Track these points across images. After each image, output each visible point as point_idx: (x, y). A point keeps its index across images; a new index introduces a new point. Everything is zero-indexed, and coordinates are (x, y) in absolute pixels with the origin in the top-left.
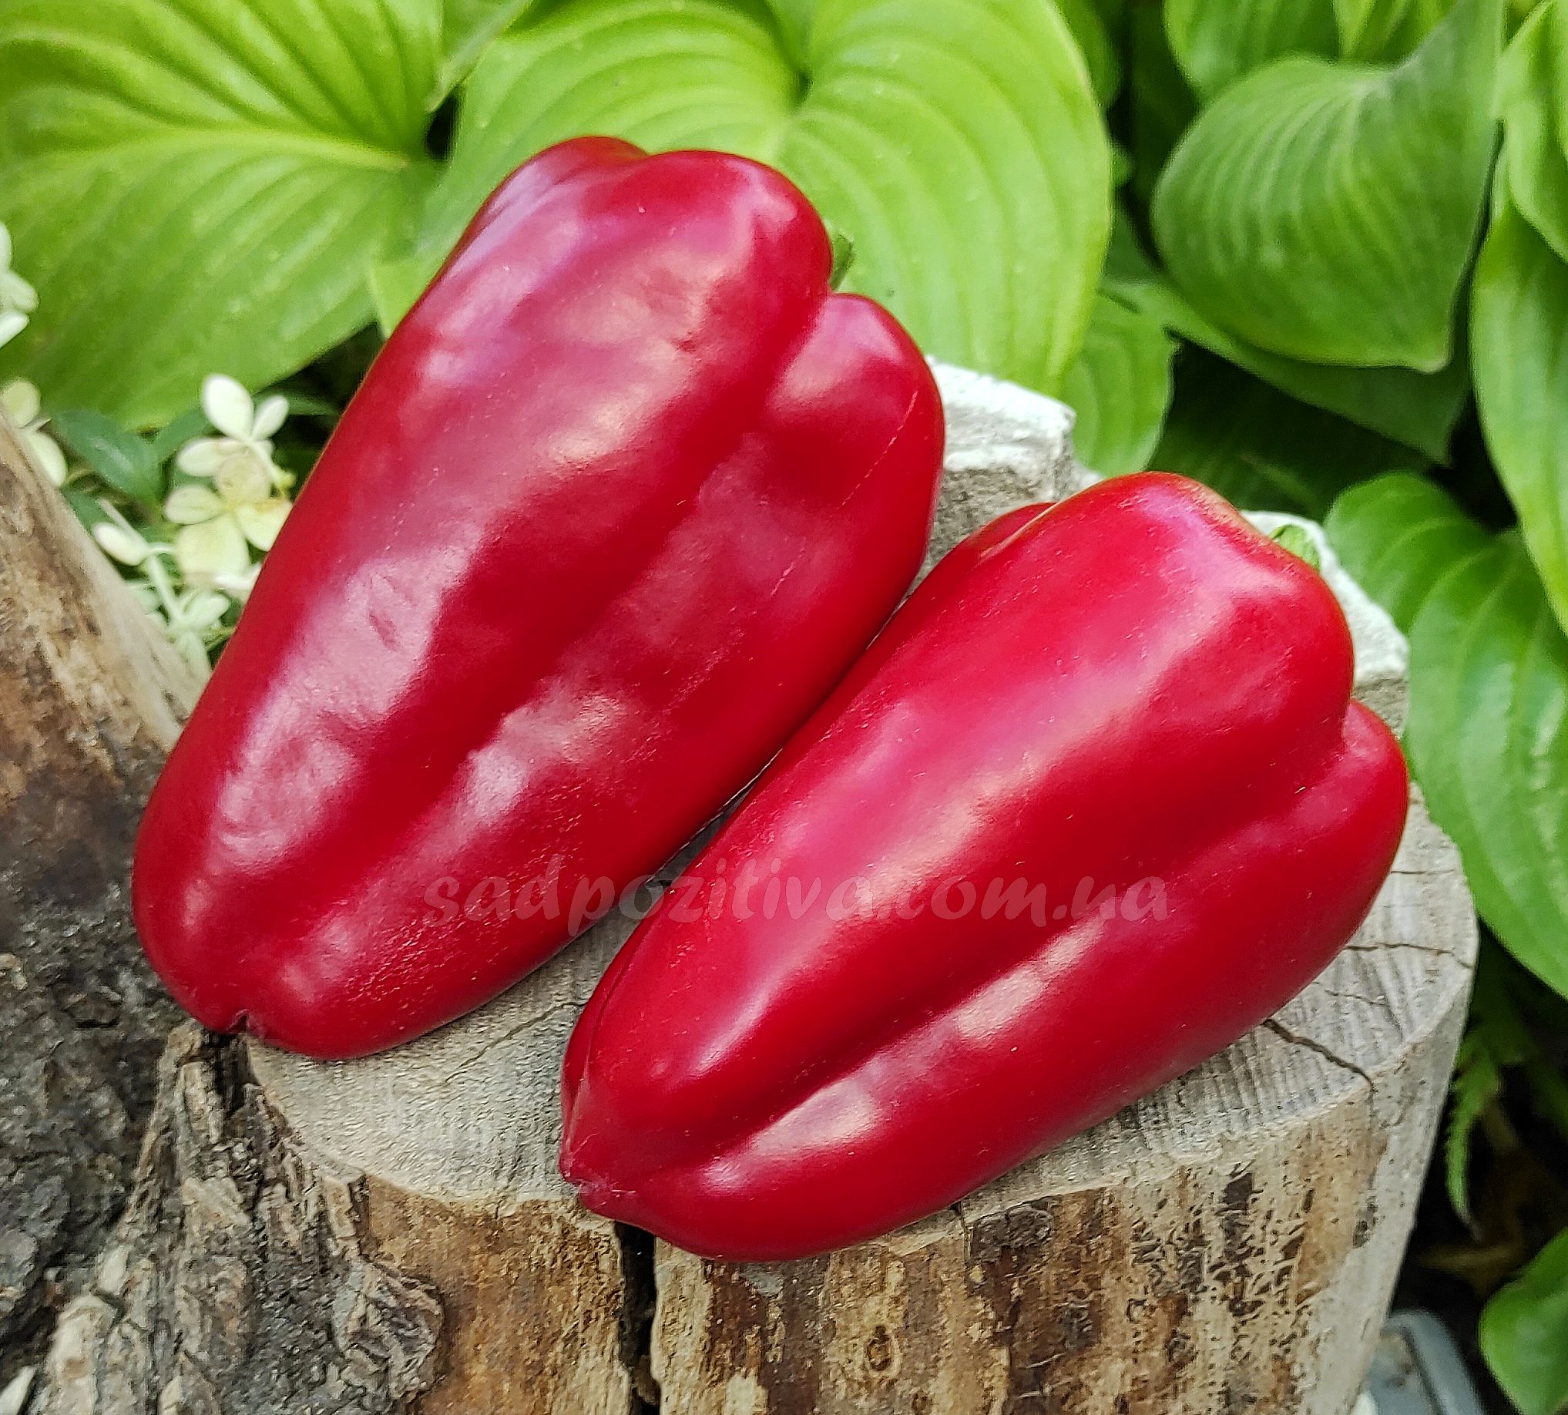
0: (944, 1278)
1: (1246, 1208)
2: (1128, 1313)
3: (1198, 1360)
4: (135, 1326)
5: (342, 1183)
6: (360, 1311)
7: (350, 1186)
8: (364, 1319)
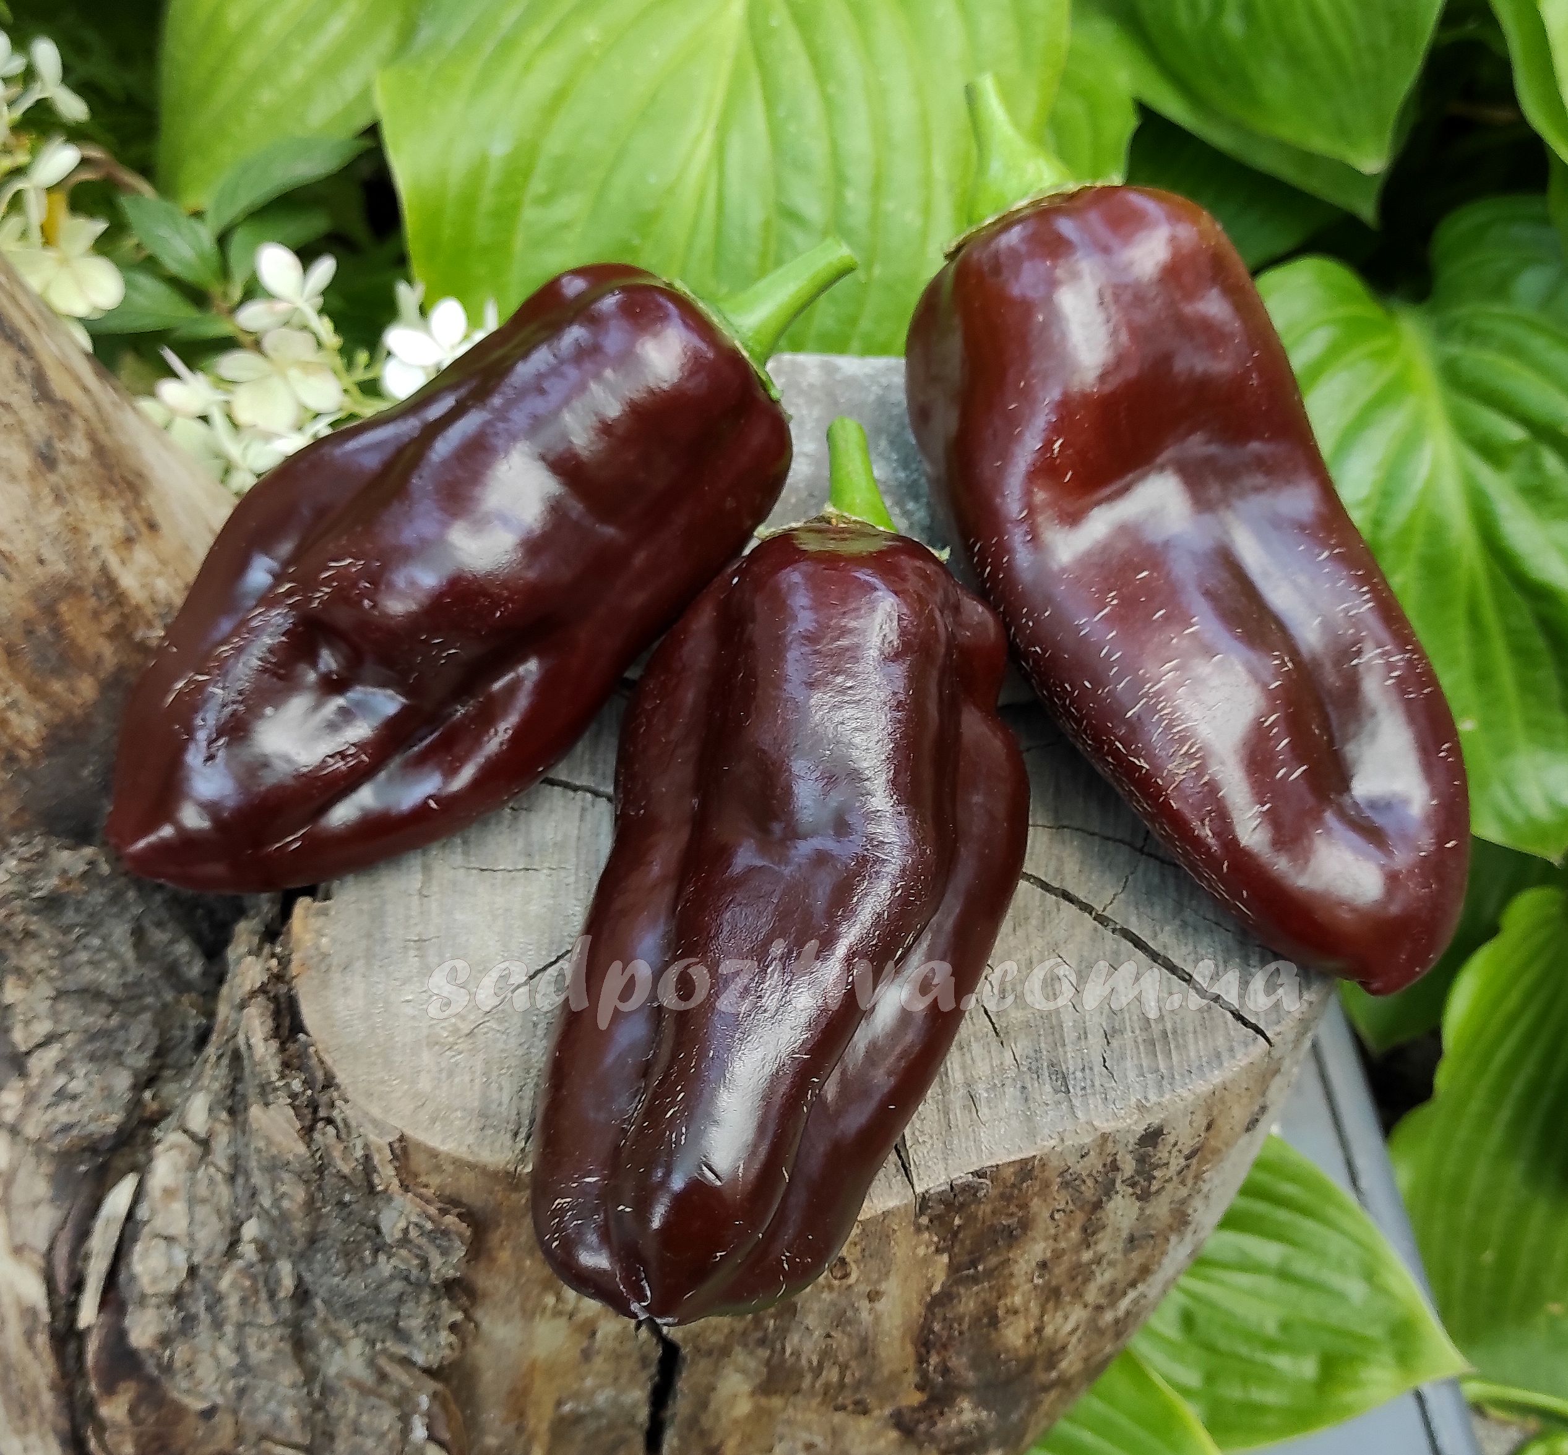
0: (896, 1227)
1: (1157, 1143)
2: (1052, 1217)
3: (1109, 1230)
4: (218, 1169)
5: (384, 1142)
6: (402, 1224)
7: (390, 1145)
8: (406, 1231)
